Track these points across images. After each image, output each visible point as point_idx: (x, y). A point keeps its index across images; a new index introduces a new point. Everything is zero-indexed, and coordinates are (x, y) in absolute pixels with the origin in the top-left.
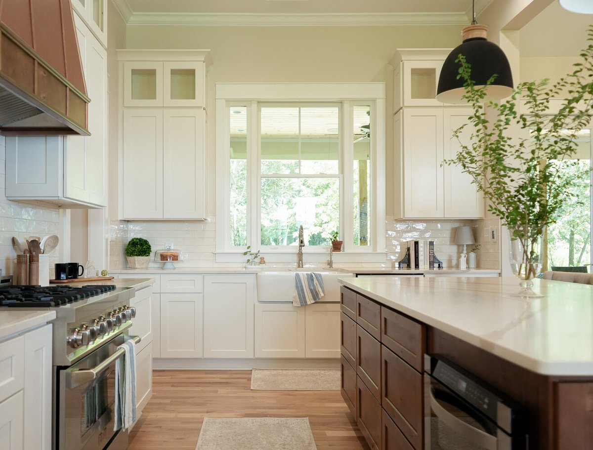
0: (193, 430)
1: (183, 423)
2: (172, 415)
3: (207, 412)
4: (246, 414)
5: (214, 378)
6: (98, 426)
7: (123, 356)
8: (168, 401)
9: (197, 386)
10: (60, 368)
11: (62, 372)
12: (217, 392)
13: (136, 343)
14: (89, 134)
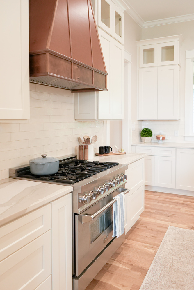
0: (161, 232)
1: (158, 226)
2: (153, 220)
3: (172, 222)
5: (180, 200)
6: (105, 233)
7: (116, 201)
8: (154, 211)
9: (171, 204)
10: (75, 214)
11: (76, 216)
12: (180, 209)
13: (125, 194)
14: (107, 90)
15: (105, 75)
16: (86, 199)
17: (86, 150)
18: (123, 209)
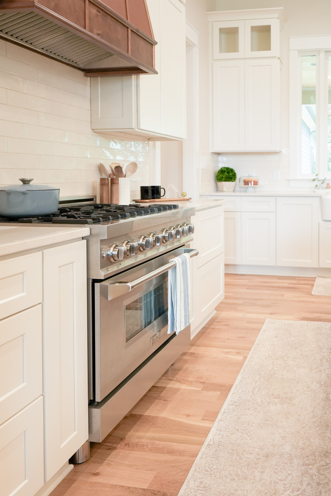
0: (254, 329)
1: (248, 322)
2: (239, 315)
3: (271, 314)
4: (303, 318)
5: (284, 283)
6: (153, 327)
7: (174, 267)
8: (241, 302)
9: (268, 290)
10: (95, 281)
11: (97, 285)
12: (283, 295)
13: (191, 257)
14: (156, 73)
15: (151, 43)
16: (116, 253)
17: (114, 187)
18: (187, 282)
